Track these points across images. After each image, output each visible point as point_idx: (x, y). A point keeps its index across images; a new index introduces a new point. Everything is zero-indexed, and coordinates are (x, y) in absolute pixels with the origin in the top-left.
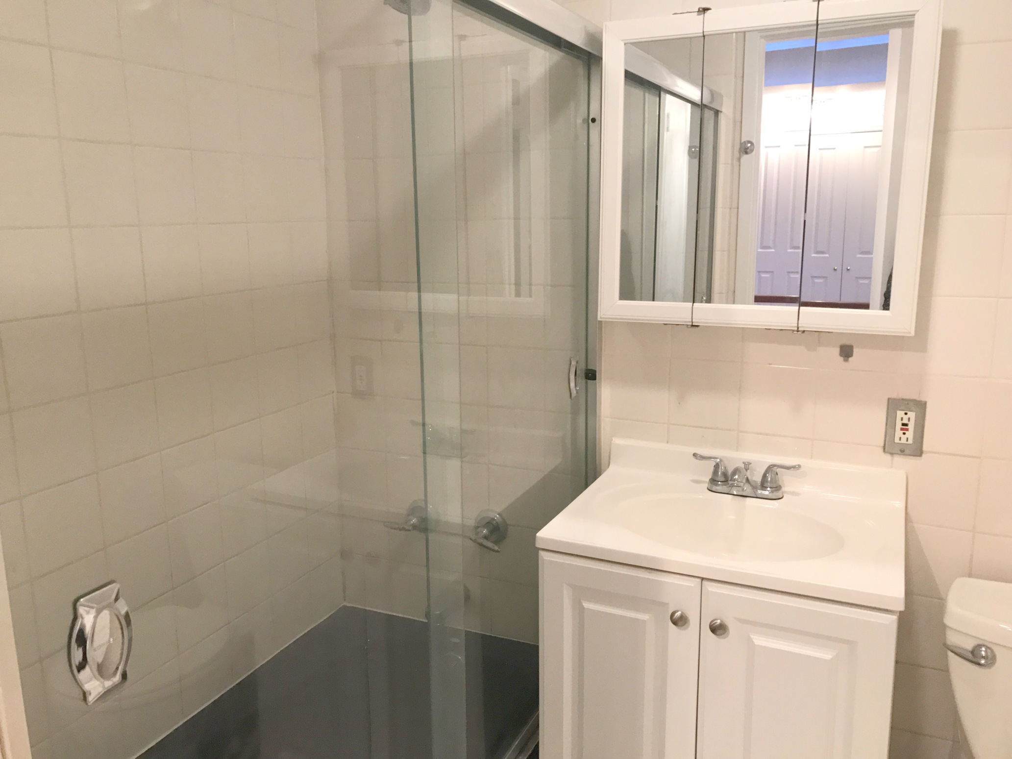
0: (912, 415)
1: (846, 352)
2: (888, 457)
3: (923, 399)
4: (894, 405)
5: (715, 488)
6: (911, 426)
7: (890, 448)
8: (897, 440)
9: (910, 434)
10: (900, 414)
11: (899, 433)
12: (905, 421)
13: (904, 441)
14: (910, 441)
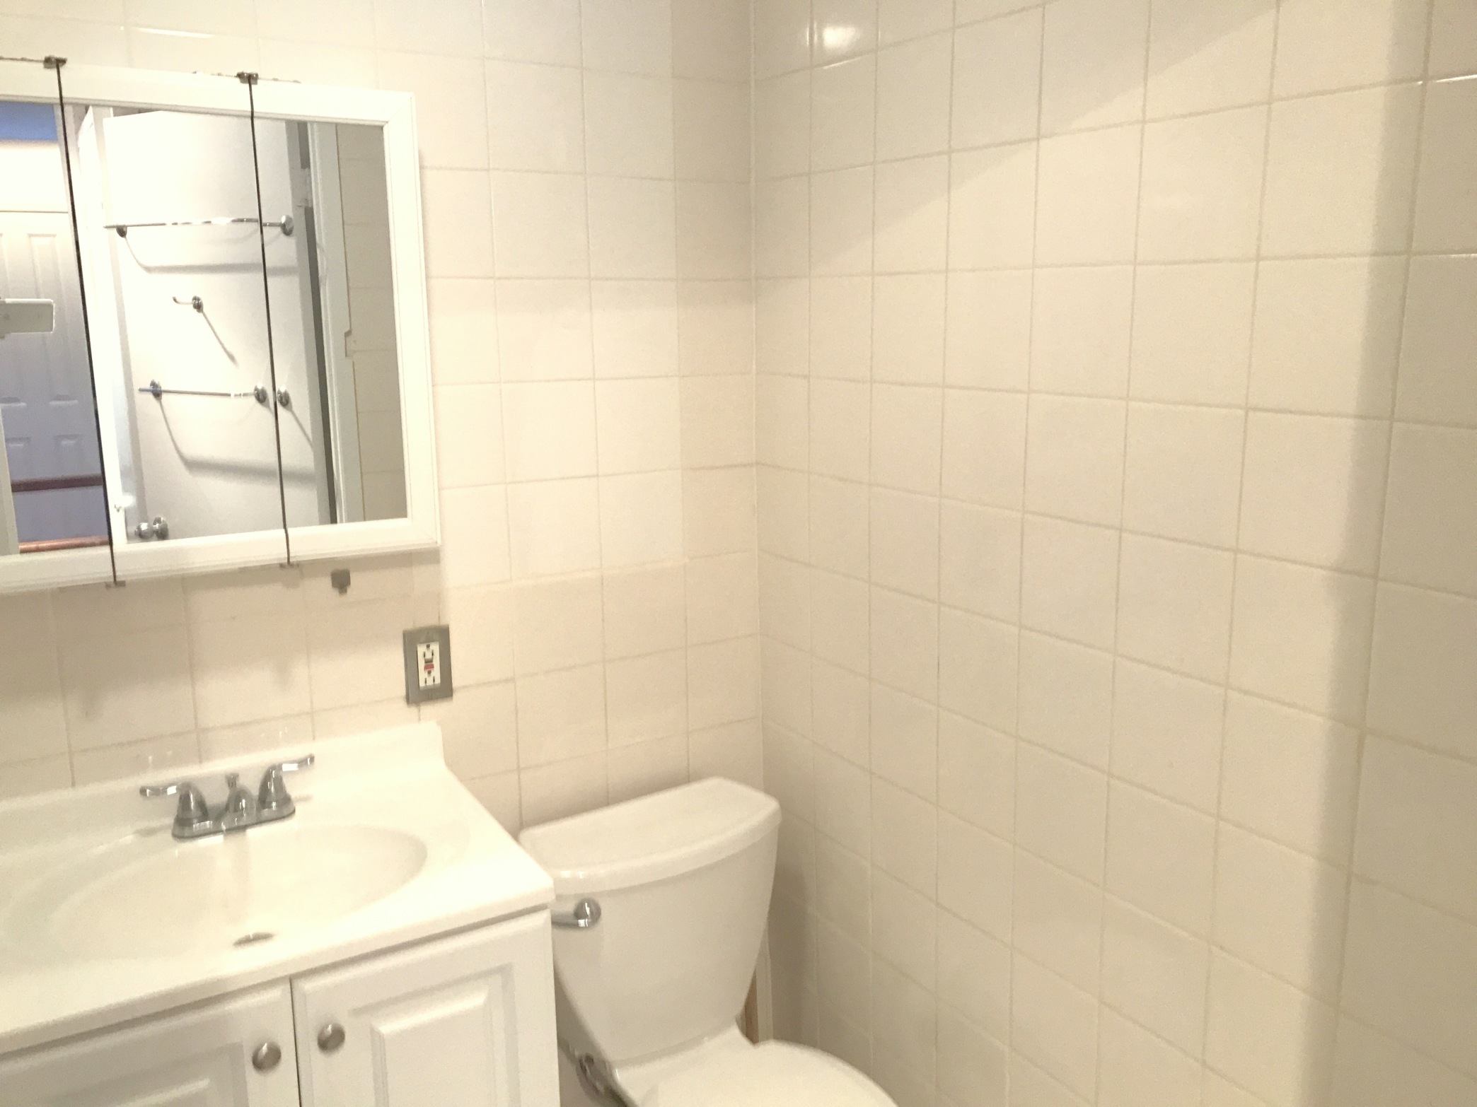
0: (435, 647)
1: (341, 581)
2: (414, 710)
3: (443, 623)
4: (411, 640)
5: (187, 832)
6: (436, 663)
7: (417, 696)
8: (422, 684)
9: (436, 672)
10: (421, 649)
11: (423, 674)
12: (429, 656)
13: (430, 683)
14: (438, 681)
